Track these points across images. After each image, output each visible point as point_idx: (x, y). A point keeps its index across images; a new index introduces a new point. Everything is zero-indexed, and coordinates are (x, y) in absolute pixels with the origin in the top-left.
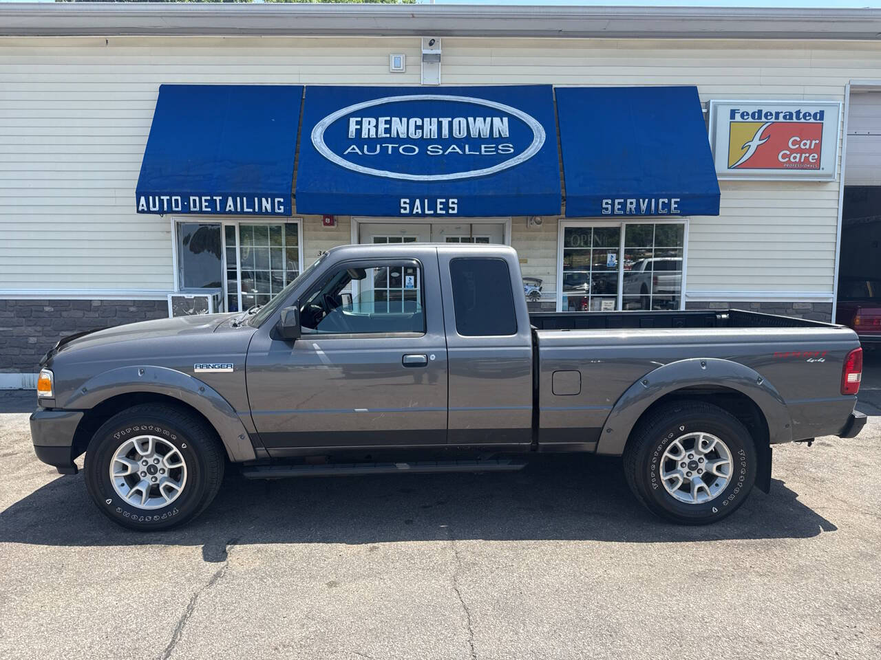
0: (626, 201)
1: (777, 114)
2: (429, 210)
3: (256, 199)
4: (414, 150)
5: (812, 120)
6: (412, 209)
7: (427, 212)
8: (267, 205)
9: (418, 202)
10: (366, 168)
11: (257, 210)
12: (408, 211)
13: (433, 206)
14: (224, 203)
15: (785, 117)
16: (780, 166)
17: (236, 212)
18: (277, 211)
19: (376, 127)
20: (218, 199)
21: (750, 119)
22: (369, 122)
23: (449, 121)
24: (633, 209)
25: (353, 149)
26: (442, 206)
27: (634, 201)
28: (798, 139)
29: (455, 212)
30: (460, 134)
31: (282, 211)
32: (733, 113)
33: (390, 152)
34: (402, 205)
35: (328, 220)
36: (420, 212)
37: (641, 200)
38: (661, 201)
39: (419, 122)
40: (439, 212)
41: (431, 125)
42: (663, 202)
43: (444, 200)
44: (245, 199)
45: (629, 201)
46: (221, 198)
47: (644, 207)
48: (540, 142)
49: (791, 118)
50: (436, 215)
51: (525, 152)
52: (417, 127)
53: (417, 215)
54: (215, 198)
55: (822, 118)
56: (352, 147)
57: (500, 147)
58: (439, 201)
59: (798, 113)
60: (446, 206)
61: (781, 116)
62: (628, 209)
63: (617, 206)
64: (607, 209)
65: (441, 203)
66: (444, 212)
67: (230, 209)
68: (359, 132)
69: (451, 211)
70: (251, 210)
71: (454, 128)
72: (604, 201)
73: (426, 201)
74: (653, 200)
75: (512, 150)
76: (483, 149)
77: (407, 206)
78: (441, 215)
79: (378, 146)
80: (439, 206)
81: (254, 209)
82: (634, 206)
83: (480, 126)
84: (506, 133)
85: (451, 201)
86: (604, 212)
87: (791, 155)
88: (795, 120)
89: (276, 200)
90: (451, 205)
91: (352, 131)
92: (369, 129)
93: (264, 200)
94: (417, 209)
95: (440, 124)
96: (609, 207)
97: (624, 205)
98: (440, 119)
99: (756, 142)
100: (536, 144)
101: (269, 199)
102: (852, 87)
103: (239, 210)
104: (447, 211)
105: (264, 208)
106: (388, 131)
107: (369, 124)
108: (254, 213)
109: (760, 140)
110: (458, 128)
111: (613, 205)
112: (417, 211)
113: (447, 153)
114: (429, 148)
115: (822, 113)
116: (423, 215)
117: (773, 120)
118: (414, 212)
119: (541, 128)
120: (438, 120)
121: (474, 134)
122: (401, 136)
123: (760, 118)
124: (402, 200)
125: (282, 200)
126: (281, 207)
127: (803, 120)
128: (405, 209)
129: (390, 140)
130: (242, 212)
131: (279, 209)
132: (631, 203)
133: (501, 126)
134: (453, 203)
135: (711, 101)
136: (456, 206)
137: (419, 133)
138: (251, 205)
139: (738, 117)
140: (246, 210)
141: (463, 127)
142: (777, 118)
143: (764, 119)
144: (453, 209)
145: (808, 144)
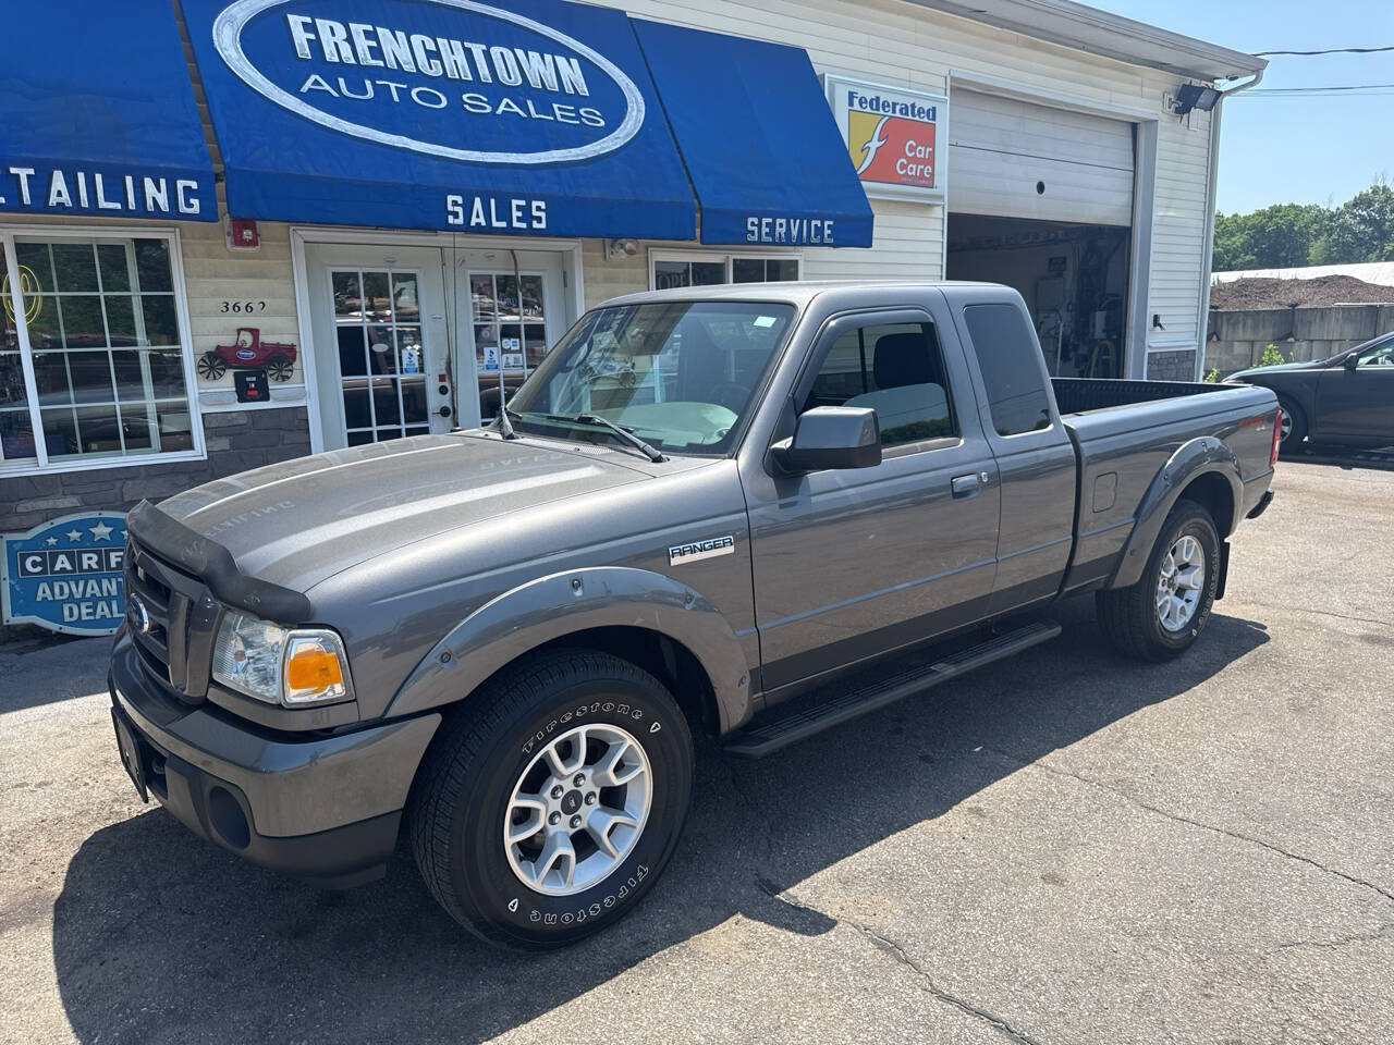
0: (774, 221)
1: (894, 104)
2: (498, 220)
3: (129, 180)
4: (440, 102)
5: (926, 120)
6: (468, 216)
7: (495, 224)
8: (156, 194)
9: (478, 202)
10: (358, 127)
11: (132, 205)
12: (460, 221)
13: (505, 214)
14: (41, 185)
15: (901, 110)
16: (898, 181)
17: (77, 209)
18: (183, 209)
19: (350, 40)
20: (23, 173)
21: (868, 110)
22: (331, 28)
23: (483, 51)
24: (783, 236)
25: (316, 82)
26: (520, 214)
27: (784, 221)
28: (914, 144)
29: (543, 226)
30: (510, 78)
31: (196, 209)
32: (851, 95)
33: (396, 99)
34: (450, 208)
35: (247, 234)
36: (484, 224)
37: (792, 221)
38: (814, 223)
39: (431, 46)
40: (516, 224)
41: (453, 53)
42: (816, 225)
43: (523, 203)
44: (98, 177)
45: (779, 221)
46: (32, 172)
47: (795, 232)
48: (639, 111)
49: (907, 114)
50: (510, 231)
51: (622, 126)
52: (430, 55)
53: (478, 229)
54: (13, 170)
55: (934, 119)
56: (314, 77)
57: (582, 111)
58: (515, 203)
59: (913, 106)
60: (527, 216)
61: (898, 107)
62: (777, 235)
63: (765, 230)
64: (753, 233)
65: (519, 208)
66: (524, 225)
67: (60, 200)
68: (316, 45)
69: (535, 225)
70: (118, 206)
71: (496, 66)
72: (750, 220)
73: (493, 201)
74: (805, 222)
75: (602, 123)
76: (558, 113)
77: (459, 210)
78: (518, 232)
79: (368, 83)
80: (516, 214)
81: (125, 203)
82: (783, 230)
83: (539, 68)
84: (584, 90)
85: (535, 204)
86: (750, 238)
87: (907, 165)
88: (910, 117)
89: (181, 184)
90: (535, 213)
91: (301, 45)
92: (336, 44)
93: (148, 182)
94: (478, 216)
95: (468, 53)
96: (756, 229)
97: (772, 226)
98: (467, 45)
99: (875, 144)
100: (634, 113)
101: (163, 182)
102: (953, 79)
103: (85, 203)
104: (530, 224)
105: (150, 202)
106: (377, 52)
107: (333, 34)
108: (125, 212)
109: (879, 140)
110: (504, 67)
111: (760, 226)
112: (478, 221)
113: (499, 112)
114: (465, 97)
115: (934, 109)
116: (488, 230)
117: (890, 113)
118: (473, 224)
119: (632, 85)
120: (463, 45)
121: (535, 83)
122: (407, 68)
123: (878, 109)
124: (450, 198)
125: (194, 185)
126: (192, 201)
127: (917, 118)
128: (456, 215)
129: (386, 73)
130: (94, 209)
131: (189, 205)
132: (781, 225)
133: (572, 74)
134: (538, 209)
135: (826, 75)
136: (543, 215)
137: (436, 65)
138: (115, 191)
139: (856, 106)
140: (103, 204)
141: (513, 67)
142: (894, 112)
143: (881, 112)
144: (539, 220)
145: (922, 152)
